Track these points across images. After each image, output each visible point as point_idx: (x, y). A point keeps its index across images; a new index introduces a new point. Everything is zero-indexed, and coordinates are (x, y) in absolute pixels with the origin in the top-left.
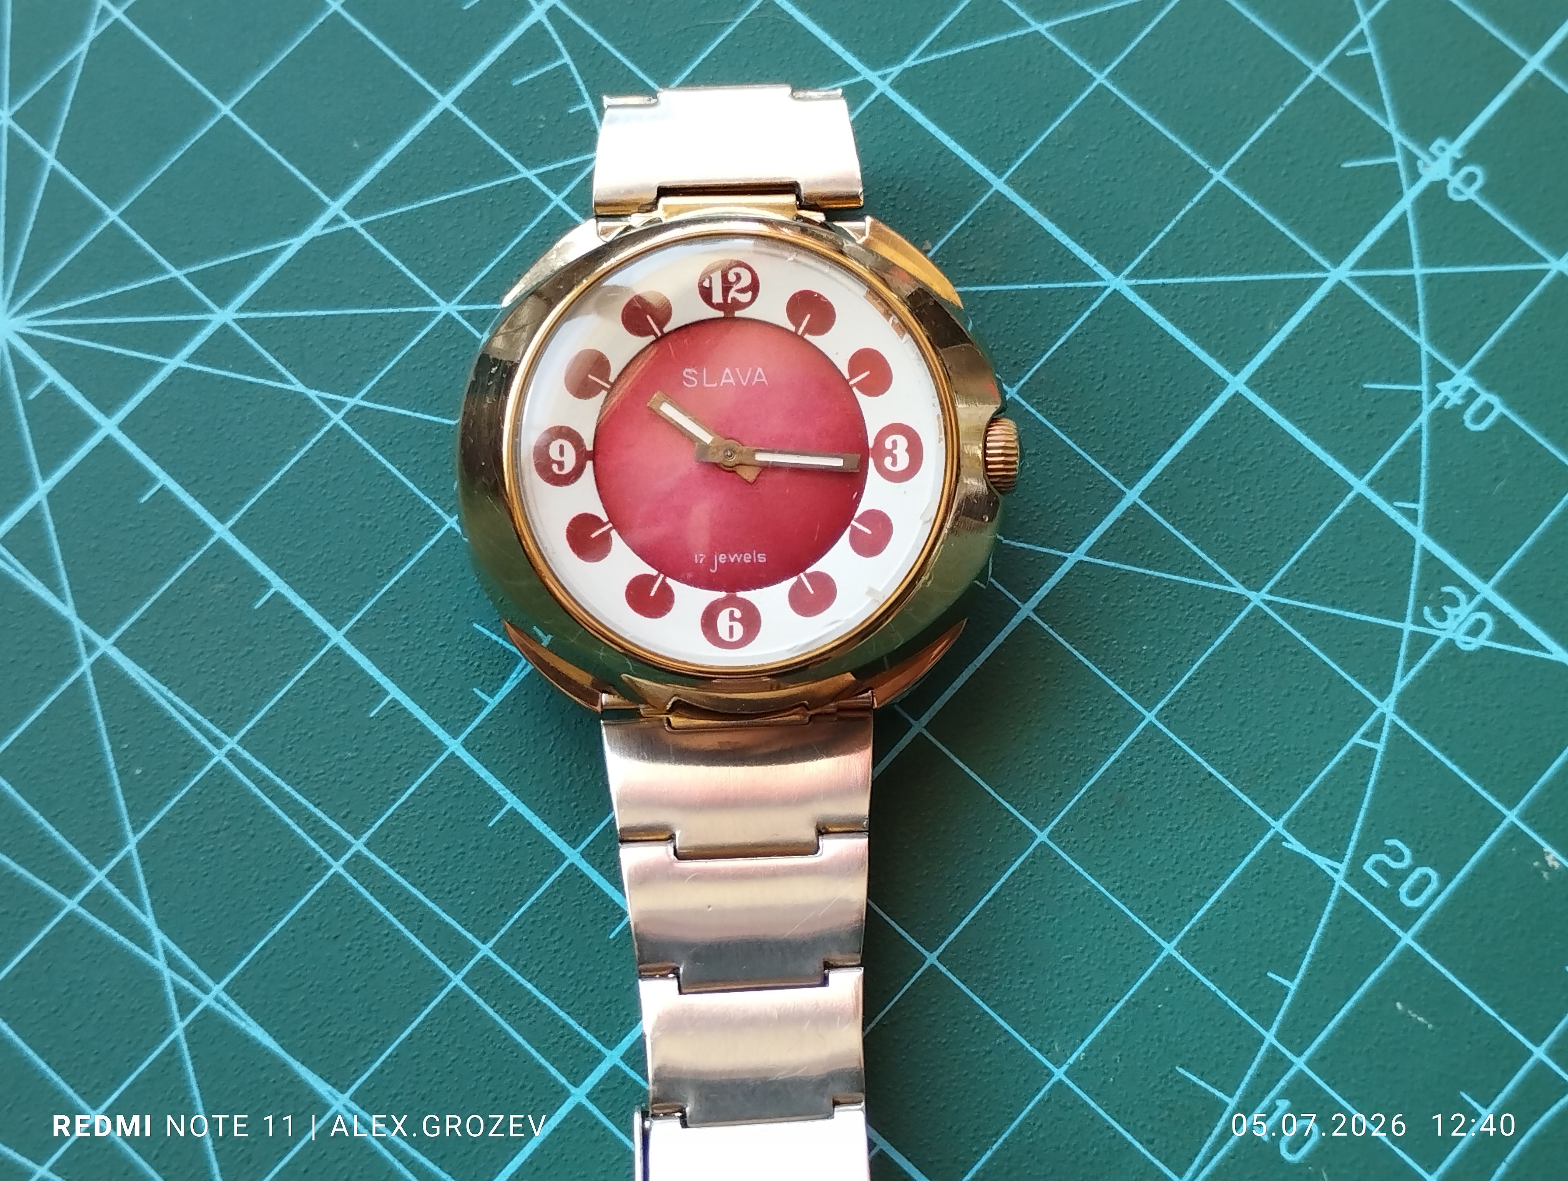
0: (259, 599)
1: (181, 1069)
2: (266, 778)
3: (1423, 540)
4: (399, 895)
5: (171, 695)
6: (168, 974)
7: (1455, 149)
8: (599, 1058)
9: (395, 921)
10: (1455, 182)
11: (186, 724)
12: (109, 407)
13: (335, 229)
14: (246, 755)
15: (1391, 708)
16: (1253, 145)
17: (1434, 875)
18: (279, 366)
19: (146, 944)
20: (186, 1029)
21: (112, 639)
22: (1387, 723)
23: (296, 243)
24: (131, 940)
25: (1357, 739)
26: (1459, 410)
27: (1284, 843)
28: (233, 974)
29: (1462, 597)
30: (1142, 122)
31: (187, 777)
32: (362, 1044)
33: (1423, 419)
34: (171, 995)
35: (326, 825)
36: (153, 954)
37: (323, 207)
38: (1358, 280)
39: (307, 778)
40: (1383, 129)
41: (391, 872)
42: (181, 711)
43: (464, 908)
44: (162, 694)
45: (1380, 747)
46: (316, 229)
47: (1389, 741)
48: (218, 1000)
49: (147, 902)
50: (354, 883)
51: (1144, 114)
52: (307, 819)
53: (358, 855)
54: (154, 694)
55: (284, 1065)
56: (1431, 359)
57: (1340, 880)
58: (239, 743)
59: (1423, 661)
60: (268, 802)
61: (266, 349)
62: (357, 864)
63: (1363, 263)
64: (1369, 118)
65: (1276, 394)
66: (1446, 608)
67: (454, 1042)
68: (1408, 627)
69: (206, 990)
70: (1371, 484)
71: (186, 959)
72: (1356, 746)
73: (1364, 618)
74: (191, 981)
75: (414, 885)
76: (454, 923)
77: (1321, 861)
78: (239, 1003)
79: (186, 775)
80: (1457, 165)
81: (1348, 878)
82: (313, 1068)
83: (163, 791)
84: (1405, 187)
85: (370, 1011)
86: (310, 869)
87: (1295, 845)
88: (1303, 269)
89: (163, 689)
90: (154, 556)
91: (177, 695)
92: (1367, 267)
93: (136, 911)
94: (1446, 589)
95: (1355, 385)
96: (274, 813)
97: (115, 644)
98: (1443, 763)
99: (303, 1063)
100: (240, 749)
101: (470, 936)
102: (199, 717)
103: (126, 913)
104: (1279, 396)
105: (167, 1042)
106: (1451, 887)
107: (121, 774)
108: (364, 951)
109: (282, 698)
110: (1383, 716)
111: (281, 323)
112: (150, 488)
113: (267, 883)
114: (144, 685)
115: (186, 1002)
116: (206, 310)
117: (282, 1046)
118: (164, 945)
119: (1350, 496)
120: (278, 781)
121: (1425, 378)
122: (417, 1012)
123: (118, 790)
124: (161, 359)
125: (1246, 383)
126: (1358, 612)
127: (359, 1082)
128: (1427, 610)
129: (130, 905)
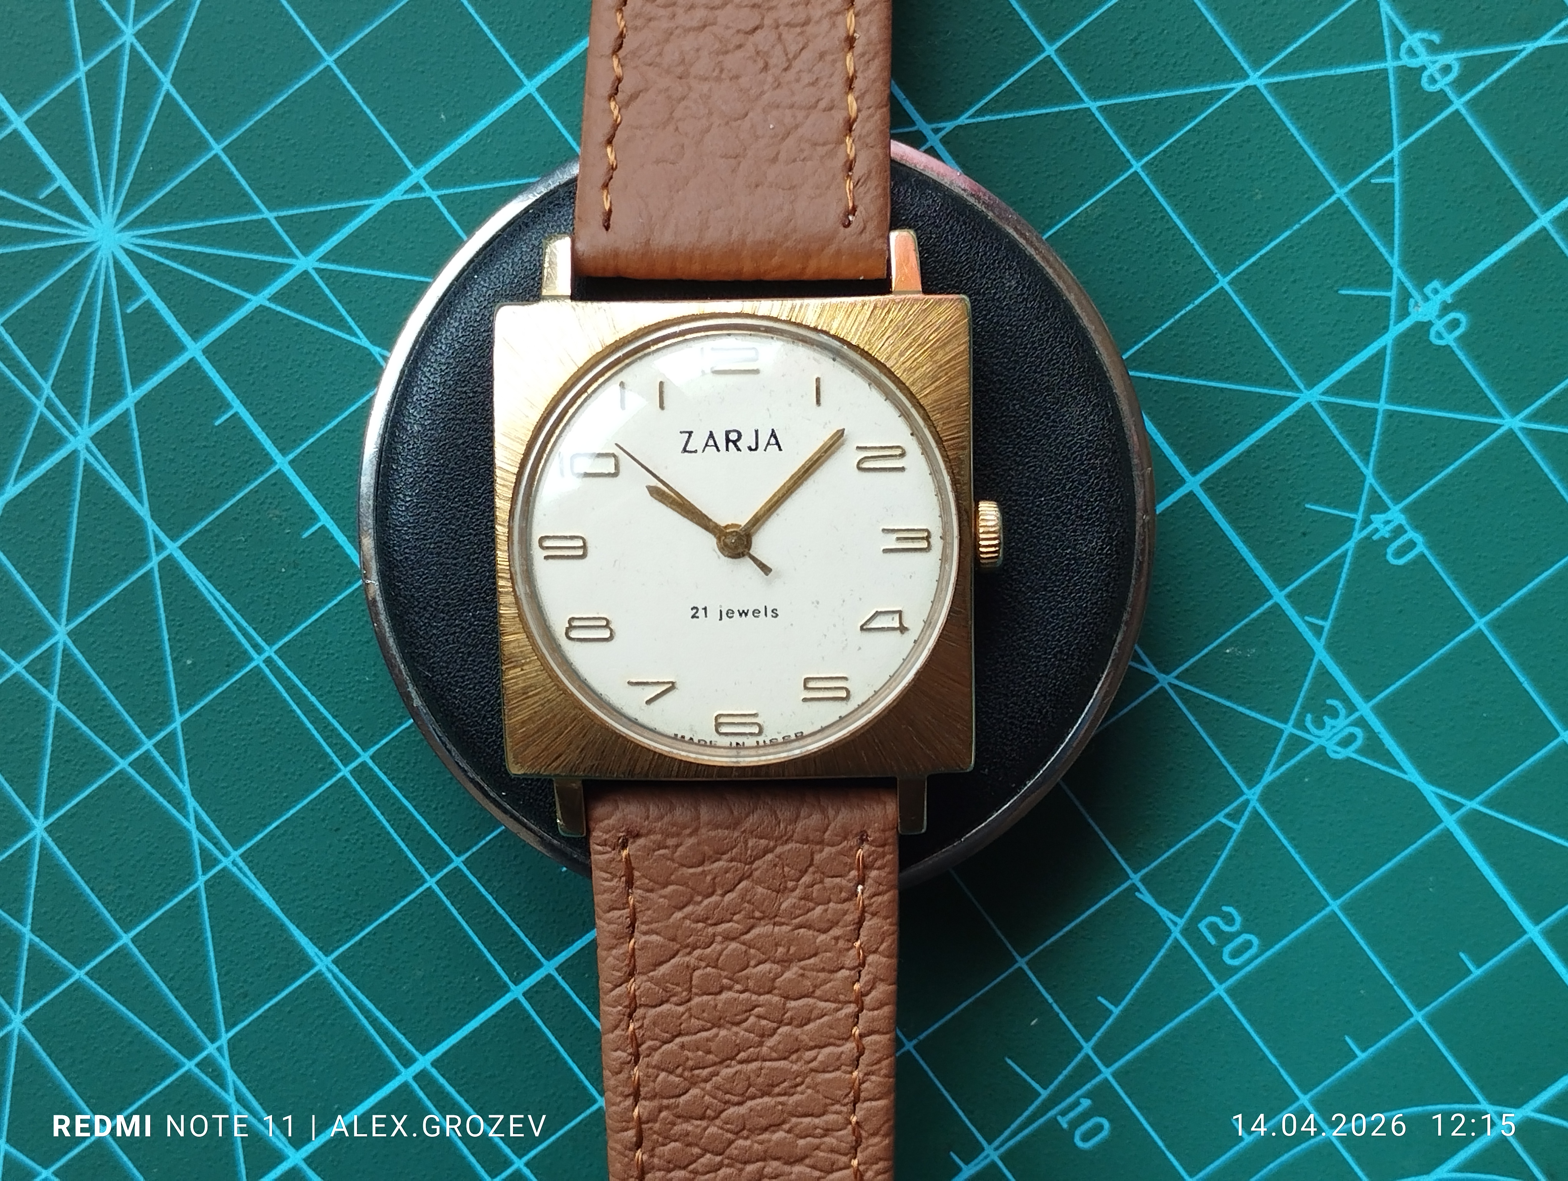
0: (307, 529)
1: (198, 913)
2: (295, 686)
3: (1322, 654)
4: (393, 804)
5: (223, 600)
6: (196, 835)
7: (1447, 294)
8: (538, 965)
9: (387, 825)
10: (1439, 325)
11: (234, 629)
12: (197, 331)
13: (415, 196)
14: (280, 663)
15: (1256, 797)
16: (1262, 257)
17: (1255, 941)
18: (349, 319)
19: (181, 806)
20: (206, 882)
21: (180, 542)
22: (1249, 809)
23: (378, 204)
24: (169, 802)
25: (1220, 817)
26: (1385, 542)
27: (1137, 894)
28: (249, 845)
29: (1343, 712)
30: (1165, 217)
31: (230, 674)
32: (348, 920)
33: (1350, 545)
34: (197, 852)
35: (340, 734)
36: (186, 816)
37: (406, 173)
38: (1325, 405)
39: (329, 692)
40: (1386, 261)
41: (390, 784)
42: (231, 617)
43: (445, 824)
44: (215, 599)
45: (1238, 828)
46: (397, 194)
47: (1247, 824)
48: (234, 863)
49: (186, 773)
50: (358, 788)
51: (1169, 209)
52: (326, 727)
53: (364, 764)
54: (210, 598)
55: (282, 925)
56: (1373, 491)
57: (1176, 933)
58: (276, 652)
59: (1293, 762)
60: (295, 707)
61: (340, 301)
62: (362, 772)
63: (1332, 391)
64: (1376, 248)
65: (1226, 499)
66: (1326, 718)
67: (422, 931)
68: (1288, 729)
69: (226, 854)
70: (1289, 596)
71: (212, 825)
72: (1219, 823)
73: (1253, 714)
74: (215, 844)
75: (407, 798)
76: (435, 836)
77: (1164, 913)
78: (251, 869)
79: (228, 673)
80: (1446, 308)
81: (1185, 932)
82: (305, 931)
83: (207, 682)
84: (1392, 322)
85: (357, 894)
86: (323, 769)
87: (1147, 898)
88: (1278, 385)
89: (218, 594)
90: (223, 475)
91: (228, 601)
92: (1337, 394)
93: (175, 779)
94: (1329, 702)
95: (1298, 504)
96: (298, 717)
97: (181, 548)
98: (1288, 851)
99: (298, 927)
100: (276, 657)
101: (447, 848)
102: (244, 624)
103: (167, 779)
104: (1227, 502)
105: (191, 889)
106: (1269, 953)
107: (174, 660)
108: (359, 844)
109: (316, 620)
110: (1247, 802)
111: (356, 279)
112: (224, 413)
113: (286, 774)
114: (203, 589)
115: (209, 862)
116: (291, 255)
117: (282, 909)
118: (195, 812)
119: (1269, 603)
120: (305, 690)
121: (1362, 508)
122: (395, 903)
123: (171, 675)
124: (247, 295)
125: (1201, 485)
126: (1249, 708)
127: (341, 950)
128: (1309, 717)
129: (171, 774)
